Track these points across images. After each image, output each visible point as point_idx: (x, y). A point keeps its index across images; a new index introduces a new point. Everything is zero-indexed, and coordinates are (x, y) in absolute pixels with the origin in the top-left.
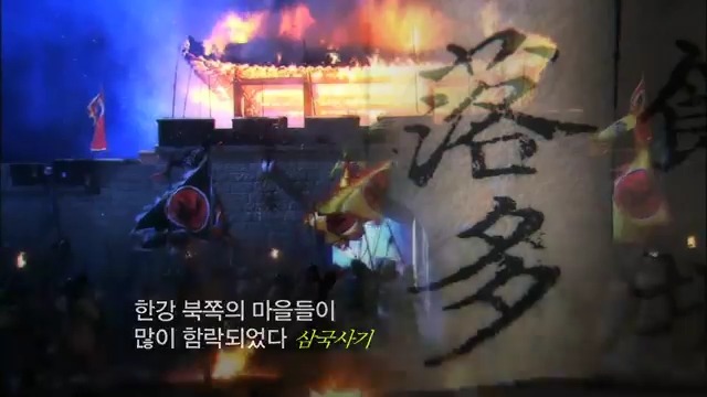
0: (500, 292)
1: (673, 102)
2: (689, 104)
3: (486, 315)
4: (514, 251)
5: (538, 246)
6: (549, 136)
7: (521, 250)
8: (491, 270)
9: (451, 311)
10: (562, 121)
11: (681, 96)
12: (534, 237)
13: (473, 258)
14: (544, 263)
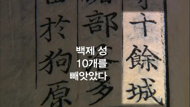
0: (103, 91)
1: (133, 56)
2: (136, 56)
3: (100, 96)
4: (105, 84)
5: (109, 83)
6: (111, 63)
7: (106, 84)
8: (101, 88)
9: (94, 95)
10: (113, 60)
11: (134, 55)
12: (108, 81)
13: (97, 86)
14: (110, 86)
